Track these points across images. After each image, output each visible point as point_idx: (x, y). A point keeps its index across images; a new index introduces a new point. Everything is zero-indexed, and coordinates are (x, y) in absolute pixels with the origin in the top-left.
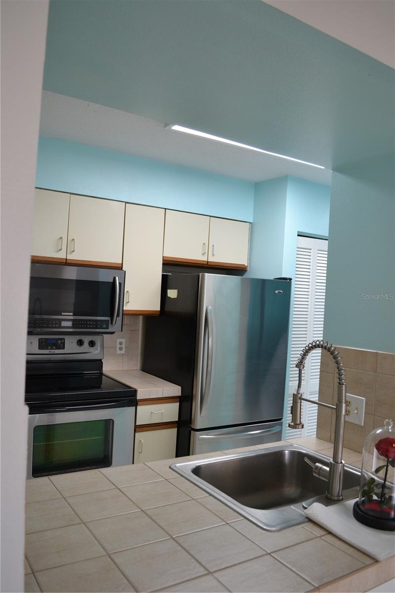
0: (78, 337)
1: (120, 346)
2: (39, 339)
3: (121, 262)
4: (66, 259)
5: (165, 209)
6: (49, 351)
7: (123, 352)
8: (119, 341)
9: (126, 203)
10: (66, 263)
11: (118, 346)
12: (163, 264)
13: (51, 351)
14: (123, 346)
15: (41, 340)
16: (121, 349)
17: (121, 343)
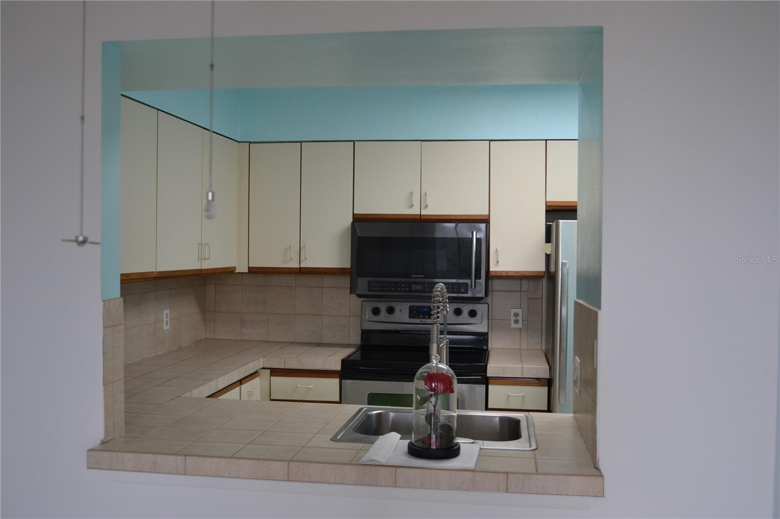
0: (456, 306)
1: (515, 318)
2: (410, 306)
3: (488, 214)
4: (421, 215)
5: (546, 140)
6: (420, 320)
7: (520, 325)
8: (513, 311)
9: (490, 141)
10: (420, 219)
11: (513, 318)
12: (547, 211)
13: (423, 320)
14: (520, 318)
15: (411, 308)
16: (516, 322)
17: (516, 315)
